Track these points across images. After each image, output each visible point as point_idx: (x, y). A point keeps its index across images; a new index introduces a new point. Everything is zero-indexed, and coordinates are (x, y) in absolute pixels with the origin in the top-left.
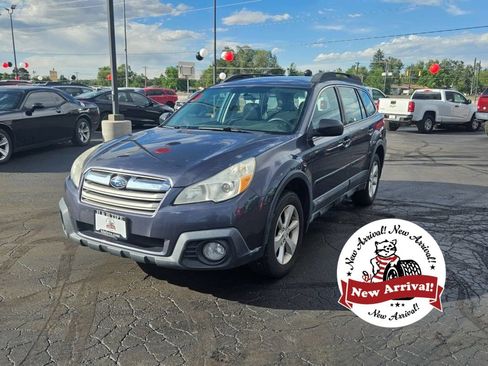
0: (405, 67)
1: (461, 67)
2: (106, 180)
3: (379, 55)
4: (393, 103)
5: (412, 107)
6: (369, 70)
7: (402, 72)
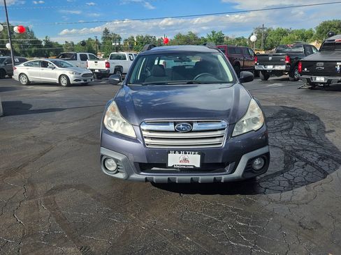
0: (123, 39)
1: (154, 39)
2: (171, 127)
3: (106, 31)
4: (96, 62)
5: (108, 65)
6: (101, 41)
7: (122, 43)
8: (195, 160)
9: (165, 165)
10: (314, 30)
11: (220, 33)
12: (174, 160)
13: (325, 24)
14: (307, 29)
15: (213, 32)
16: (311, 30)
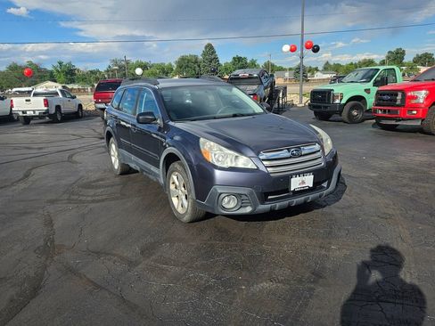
8: (309, 181)
9: (287, 190)
10: (173, 64)
11: (70, 63)
12: (295, 184)
13: (183, 59)
14: (167, 64)
15: (60, 63)
16: (170, 64)
